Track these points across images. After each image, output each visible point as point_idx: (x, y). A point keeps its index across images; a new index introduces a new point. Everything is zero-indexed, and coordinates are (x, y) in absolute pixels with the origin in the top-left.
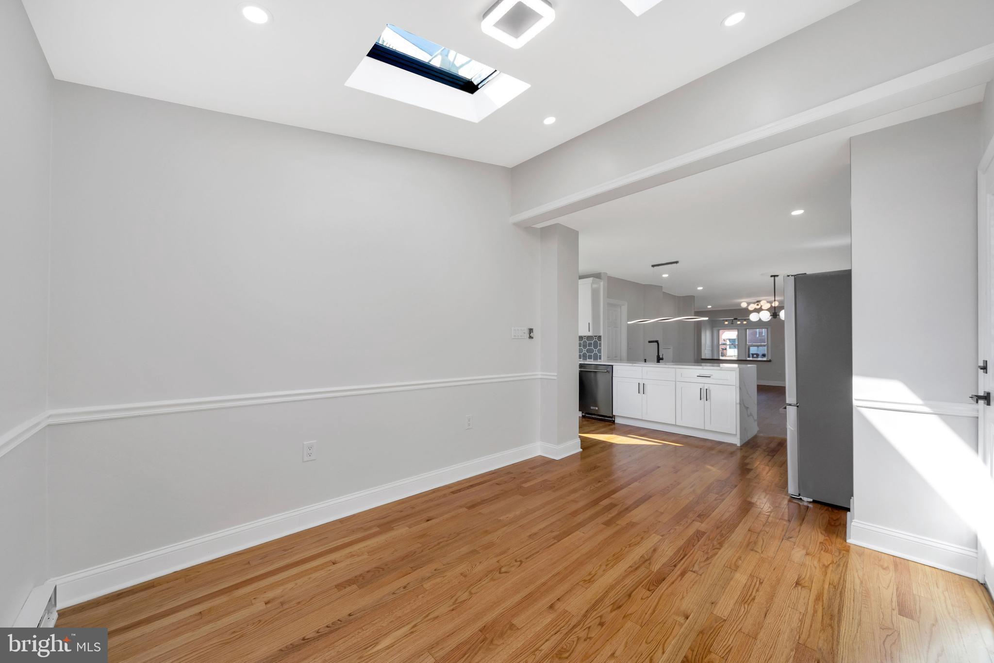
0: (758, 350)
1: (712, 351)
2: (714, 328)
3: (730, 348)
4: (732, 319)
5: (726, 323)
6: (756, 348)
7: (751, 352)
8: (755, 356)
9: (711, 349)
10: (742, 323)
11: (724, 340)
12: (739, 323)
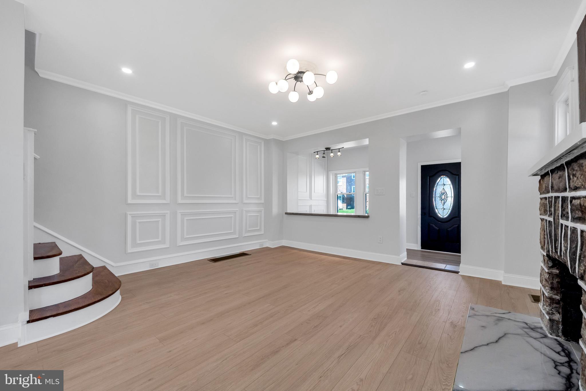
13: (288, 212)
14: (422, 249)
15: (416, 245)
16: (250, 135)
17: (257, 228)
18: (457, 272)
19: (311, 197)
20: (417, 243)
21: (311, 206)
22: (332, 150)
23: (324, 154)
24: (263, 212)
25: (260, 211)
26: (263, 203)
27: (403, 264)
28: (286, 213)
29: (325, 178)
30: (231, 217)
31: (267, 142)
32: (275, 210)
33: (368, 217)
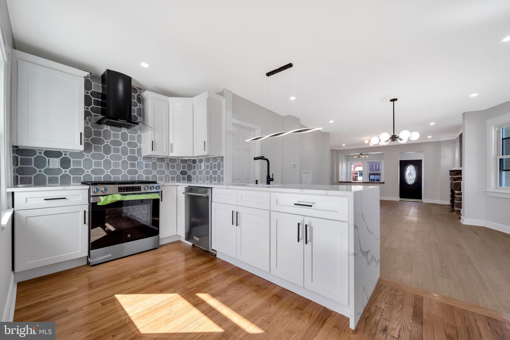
0: (374, 178)
1: (347, 176)
2: (348, 162)
3: (359, 176)
4: (359, 154)
5: (355, 157)
6: (373, 176)
7: (371, 178)
8: (373, 180)
9: (346, 175)
10: (365, 157)
11: (356, 171)
12: (363, 157)
13: (340, 181)
14: (400, 198)
18: (420, 202)
19: (342, 174)
21: (342, 179)
22: (363, 155)
23: (359, 156)
27: (395, 201)
29: (346, 164)
32: (335, 180)
33: (383, 183)
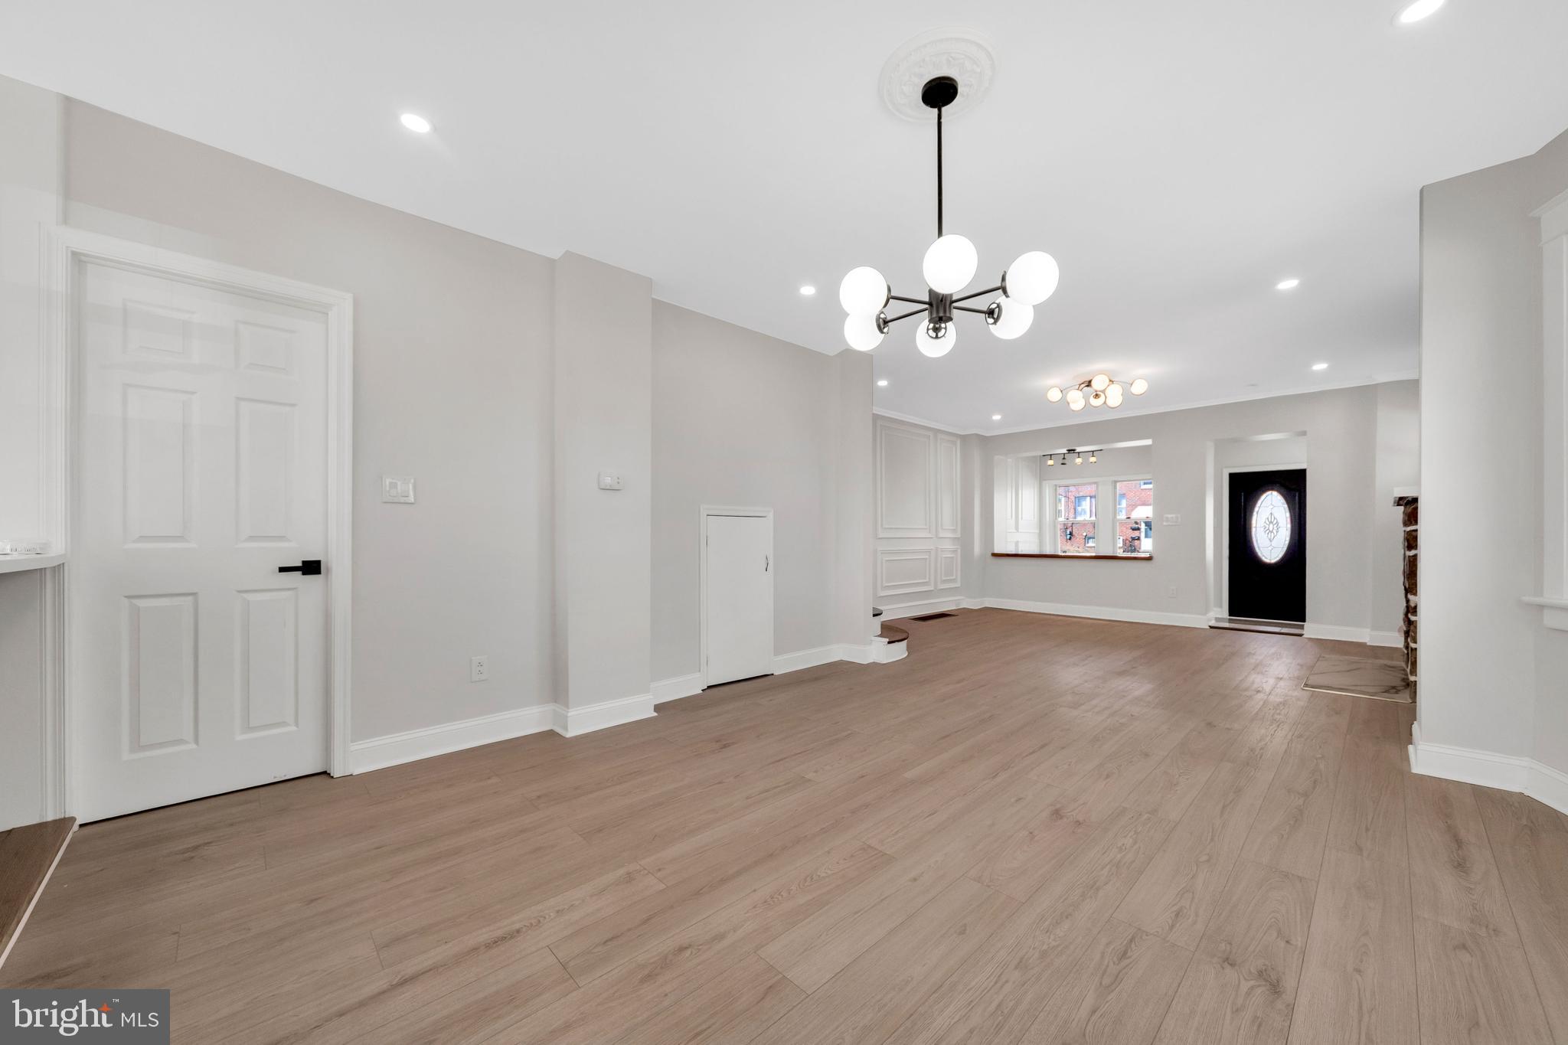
1: (1041, 535)
2: (1044, 483)
4: (1064, 451)
5: (1051, 462)
9: (1037, 531)
12: (1079, 461)
13: (996, 552)
14: (1230, 615)
15: (1219, 609)
16: (944, 431)
17: (951, 578)
18: (1301, 635)
19: (1017, 528)
20: (1221, 607)
21: (1017, 543)
22: (1079, 453)
23: (1064, 459)
24: (959, 550)
25: (955, 551)
26: (958, 538)
27: (1211, 627)
28: (995, 555)
29: (1036, 491)
30: (926, 559)
31: (964, 439)
32: (977, 549)
33: (1150, 559)
